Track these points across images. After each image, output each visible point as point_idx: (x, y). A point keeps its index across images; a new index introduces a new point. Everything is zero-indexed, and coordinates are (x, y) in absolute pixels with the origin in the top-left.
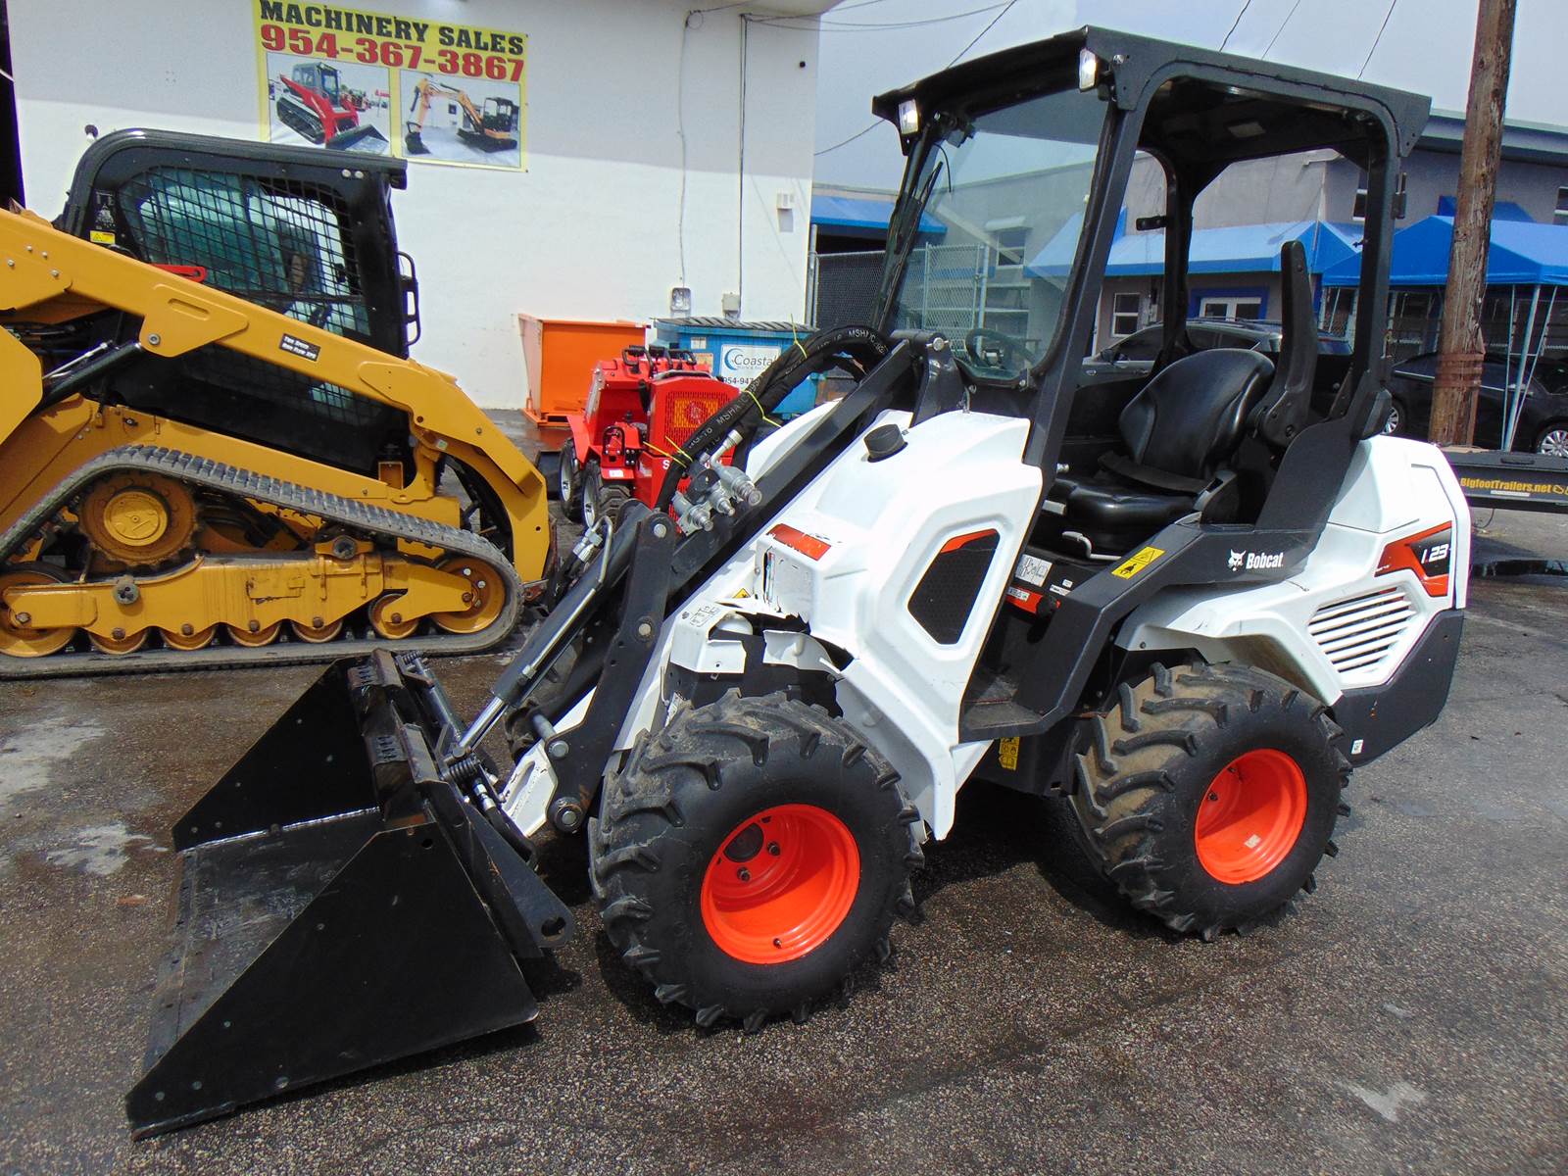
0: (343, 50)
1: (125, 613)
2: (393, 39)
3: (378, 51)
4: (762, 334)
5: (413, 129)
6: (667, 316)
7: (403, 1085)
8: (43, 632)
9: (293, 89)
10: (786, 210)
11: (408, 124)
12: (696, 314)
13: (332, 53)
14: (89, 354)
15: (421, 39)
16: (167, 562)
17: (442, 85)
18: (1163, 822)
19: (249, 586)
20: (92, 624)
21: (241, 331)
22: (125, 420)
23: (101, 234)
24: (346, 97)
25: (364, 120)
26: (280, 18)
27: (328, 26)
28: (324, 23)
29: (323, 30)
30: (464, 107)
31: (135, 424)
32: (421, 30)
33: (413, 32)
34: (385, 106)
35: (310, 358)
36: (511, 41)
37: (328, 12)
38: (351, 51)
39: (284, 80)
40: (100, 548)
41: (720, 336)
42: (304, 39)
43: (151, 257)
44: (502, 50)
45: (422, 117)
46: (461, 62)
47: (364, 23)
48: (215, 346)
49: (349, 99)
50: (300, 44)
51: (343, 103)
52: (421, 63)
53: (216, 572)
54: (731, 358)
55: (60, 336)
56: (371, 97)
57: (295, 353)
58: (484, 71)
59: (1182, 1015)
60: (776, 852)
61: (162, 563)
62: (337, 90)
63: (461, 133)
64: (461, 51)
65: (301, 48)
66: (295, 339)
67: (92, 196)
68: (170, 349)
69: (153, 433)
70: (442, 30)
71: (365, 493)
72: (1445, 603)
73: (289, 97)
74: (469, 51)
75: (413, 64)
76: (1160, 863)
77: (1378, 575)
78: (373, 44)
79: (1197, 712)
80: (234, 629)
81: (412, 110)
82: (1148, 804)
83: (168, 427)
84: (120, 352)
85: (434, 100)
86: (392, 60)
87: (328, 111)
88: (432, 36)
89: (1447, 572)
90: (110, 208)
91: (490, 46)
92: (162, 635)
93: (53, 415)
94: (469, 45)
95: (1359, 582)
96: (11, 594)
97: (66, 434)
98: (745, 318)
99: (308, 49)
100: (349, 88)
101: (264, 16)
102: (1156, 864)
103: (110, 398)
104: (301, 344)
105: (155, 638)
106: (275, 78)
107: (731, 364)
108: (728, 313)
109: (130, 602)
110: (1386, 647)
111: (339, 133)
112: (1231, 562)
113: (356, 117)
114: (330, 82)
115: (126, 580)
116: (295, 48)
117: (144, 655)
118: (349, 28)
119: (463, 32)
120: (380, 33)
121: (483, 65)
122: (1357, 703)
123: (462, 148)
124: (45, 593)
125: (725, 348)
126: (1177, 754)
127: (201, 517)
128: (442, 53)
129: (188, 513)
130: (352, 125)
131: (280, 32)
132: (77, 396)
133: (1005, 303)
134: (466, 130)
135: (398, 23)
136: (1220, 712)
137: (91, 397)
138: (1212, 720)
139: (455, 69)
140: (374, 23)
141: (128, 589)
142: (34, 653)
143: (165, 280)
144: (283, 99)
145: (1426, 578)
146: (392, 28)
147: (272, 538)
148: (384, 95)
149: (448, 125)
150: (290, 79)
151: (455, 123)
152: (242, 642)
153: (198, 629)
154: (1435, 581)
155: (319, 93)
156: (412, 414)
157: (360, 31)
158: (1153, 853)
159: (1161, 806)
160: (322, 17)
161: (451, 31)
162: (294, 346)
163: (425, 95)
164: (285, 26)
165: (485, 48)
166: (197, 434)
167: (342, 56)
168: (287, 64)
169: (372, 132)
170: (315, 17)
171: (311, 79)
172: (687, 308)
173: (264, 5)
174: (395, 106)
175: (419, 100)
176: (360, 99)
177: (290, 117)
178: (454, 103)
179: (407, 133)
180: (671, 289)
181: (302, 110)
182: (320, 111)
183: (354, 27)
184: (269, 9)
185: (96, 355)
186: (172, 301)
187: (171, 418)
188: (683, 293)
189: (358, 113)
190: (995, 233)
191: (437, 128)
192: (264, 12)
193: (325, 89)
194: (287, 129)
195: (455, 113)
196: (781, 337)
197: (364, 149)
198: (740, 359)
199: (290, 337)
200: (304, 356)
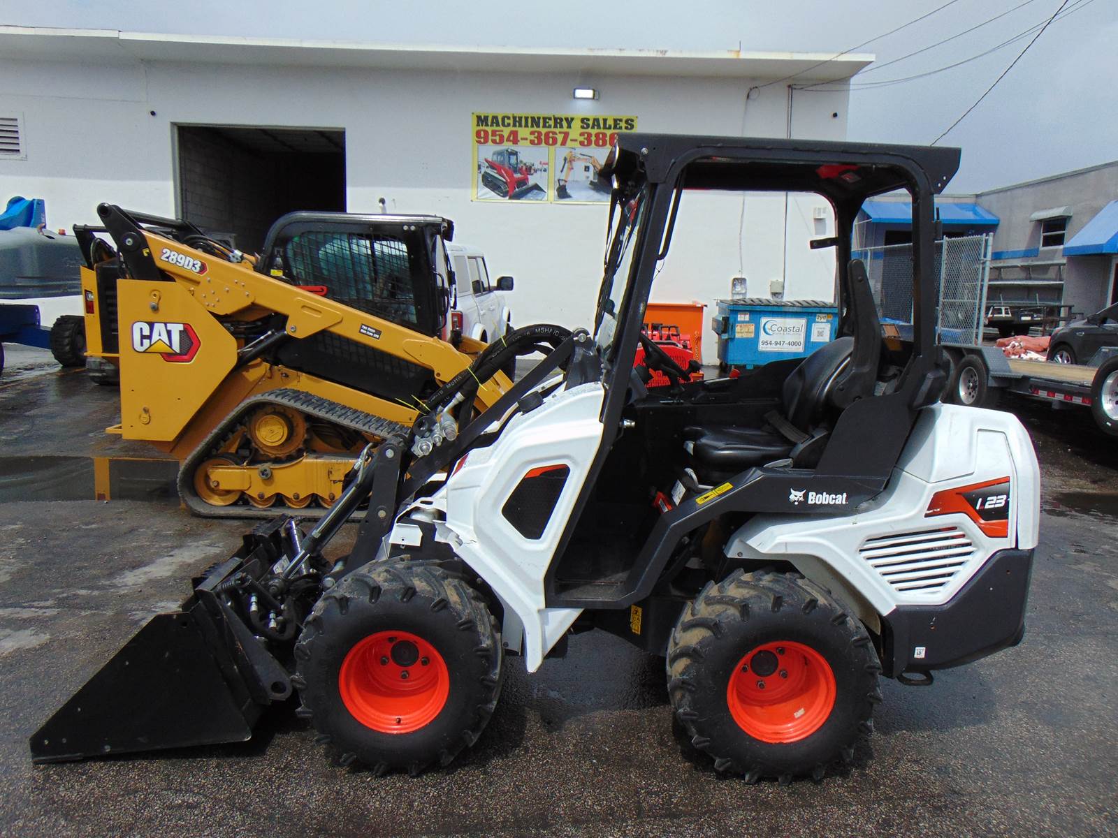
0: (522, 139)
1: (265, 484)
2: (552, 129)
3: (543, 137)
4: (791, 310)
5: (562, 183)
6: (729, 297)
8: (228, 492)
9: (492, 165)
10: (820, 219)
11: (559, 180)
12: (749, 296)
13: (515, 141)
14: (262, 338)
15: (569, 127)
17: (581, 154)
18: (695, 684)
19: (330, 473)
20: (248, 490)
21: (339, 323)
22: (282, 374)
23: (276, 271)
24: (522, 167)
25: (532, 180)
26: (487, 125)
27: (514, 125)
28: (512, 124)
29: (511, 128)
30: (594, 166)
31: (287, 376)
32: (569, 121)
33: (565, 123)
34: (545, 170)
35: (376, 338)
36: (627, 122)
37: (514, 118)
38: (526, 139)
39: (486, 161)
40: (257, 447)
41: (760, 312)
42: (499, 135)
43: (300, 282)
44: (621, 128)
45: (567, 175)
46: (593, 138)
47: (535, 121)
48: (325, 331)
50: (497, 138)
51: (520, 171)
52: (569, 142)
53: (312, 463)
54: (768, 327)
55: (254, 327)
56: (537, 166)
58: (608, 142)
60: (425, 663)
61: (288, 456)
62: (517, 164)
63: (592, 183)
64: (594, 131)
65: (498, 141)
66: (368, 327)
68: (301, 334)
70: (582, 120)
72: (1007, 543)
73: (490, 171)
74: (599, 131)
75: (564, 143)
76: (695, 715)
77: (927, 516)
78: (540, 133)
80: (321, 498)
81: (562, 171)
83: (304, 376)
84: (278, 335)
85: (575, 164)
86: (551, 142)
87: (511, 177)
88: (576, 125)
89: (1007, 517)
90: (281, 256)
91: (613, 126)
92: (284, 498)
93: (247, 371)
94: (599, 127)
95: (906, 520)
96: (211, 470)
97: (254, 381)
98: (788, 298)
99: (501, 141)
100: (524, 161)
101: (478, 125)
102: (691, 715)
103: (275, 362)
105: (279, 500)
106: (482, 160)
107: (767, 330)
108: (774, 294)
109: (268, 478)
110: (947, 575)
111: (517, 189)
112: (792, 497)
113: (527, 179)
114: (513, 159)
115: (266, 466)
116: (494, 142)
117: (273, 509)
118: (526, 126)
119: (596, 120)
120: (544, 126)
121: (608, 139)
122: (913, 617)
123: (592, 193)
124: (226, 470)
125: (764, 320)
126: (708, 635)
127: (308, 431)
128: (582, 134)
129: (302, 428)
130: (525, 184)
131: (486, 132)
132: (259, 360)
133: (1046, 276)
134: (595, 181)
135: (556, 119)
136: (744, 608)
137: (267, 361)
138: (737, 614)
139: (589, 143)
140: (541, 121)
141: (265, 470)
142: (222, 504)
143: (303, 296)
144: (485, 172)
145: (982, 521)
146: (552, 123)
148: (544, 164)
149: (584, 179)
150: (490, 160)
151: (588, 177)
152: (326, 506)
153: (302, 497)
154: (989, 524)
155: (507, 166)
156: (433, 371)
157: (532, 126)
158: (690, 707)
159: (693, 672)
160: (511, 121)
161: (588, 120)
163: (570, 161)
164: (489, 129)
165: (610, 128)
166: (319, 382)
167: (521, 143)
168: (489, 151)
169: (536, 187)
170: (507, 121)
171: (502, 158)
172: (743, 292)
173: (479, 118)
174: (551, 170)
175: (566, 165)
176: (531, 167)
177: (489, 182)
178: (588, 164)
179: (558, 186)
180: (732, 278)
181: (495, 177)
182: (507, 177)
183: (530, 125)
184: (481, 120)
185: (266, 338)
186: (303, 307)
187: (306, 373)
188: (742, 281)
189: (529, 176)
190: (1040, 221)
191: (577, 181)
192: (478, 122)
193: (510, 164)
194: (487, 190)
195: (588, 171)
196: (808, 311)
197: (532, 198)
198: (775, 328)
199: (365, 326)
200: (372, 336)
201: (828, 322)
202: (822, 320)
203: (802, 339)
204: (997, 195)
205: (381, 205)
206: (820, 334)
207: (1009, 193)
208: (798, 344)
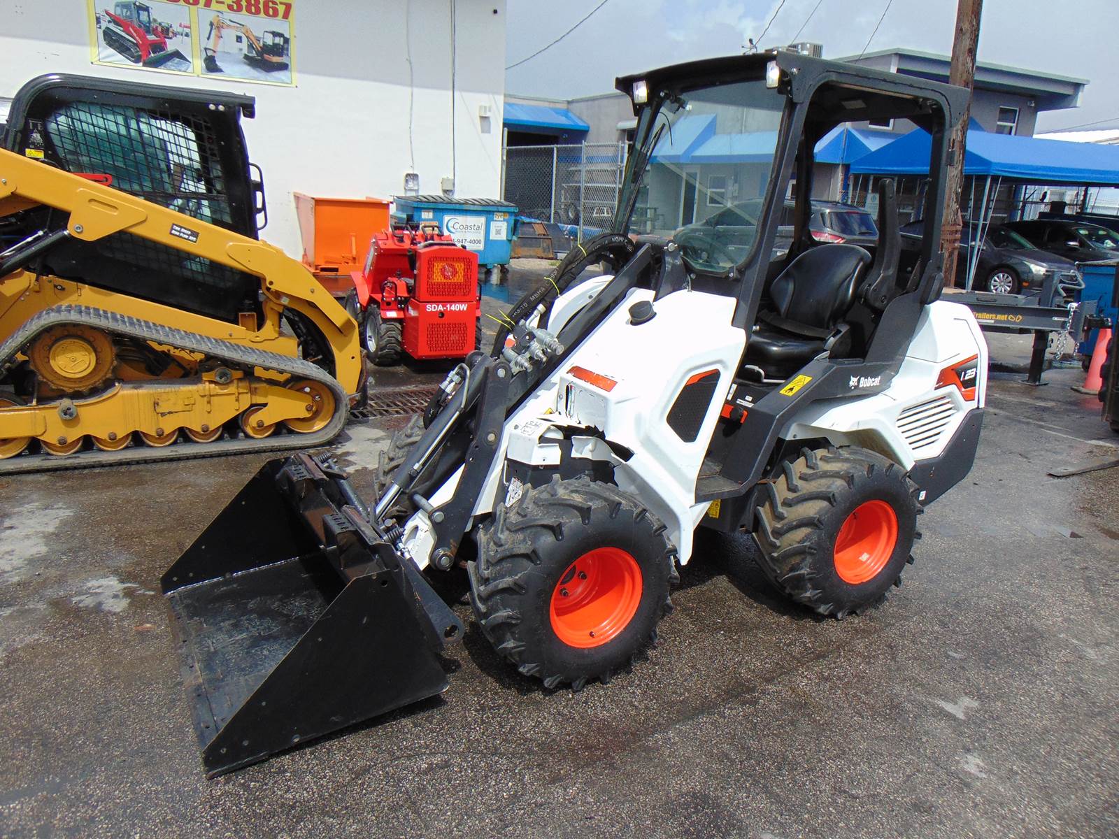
1: (67, 426)
4: (472, 208)
5: (210, 53)
6: (402, 194)
7: (367, 735)
8: (5, 441)
9: (115, 20)
10: (486, 117)
11: (206, 49)
12: (421, 193)
14: (30, 239)
16: (95, 389)
17: (230, 21)
18: (816, 548)
19: (156, 404)
20: (42, 434)
21: (142, 222)
22: (56, 286)
23: (33, 150)
24: (157, 28)
25: (171, 46)
30: (247, 37)
31: (63, 289)
34: (187, 35)
35: (192, 241)
39: (108, 13)
40: (45, 380)
41: (443, 209)
43: (71, 168)
45: (216, 45)
48: (122, 233)
49: (159, 29)
51: (155, 32)
52: (214, 3)
53: (132, 395)
54: (450, 225)
56: (176, 28)
57: (181, 237)
58: (262, 10)
59: (833, 665)
60: (584, 577)
62: (149, 22)
63: (246, 57)
66: (181, 227)
67: (26, 124)
68: (90, 235)
69: (76, 295)
71: (231, 335)
72: (973, 405)
73: (112, 26)
75: (208, 4)
76: (814, 573)
77: (936, 389)
79: (835, 479)
80: (146, 435)
81: (208, 39)
82: (807, 537)
83: (87, 290)
84: (53, 238)
85: (224, 32)
87: (144, 38)
89: (975, 385)
90: (39, 132)
92: (94, 440)
95: (926, 393)
97: (14, 295)
98: (458, 196)
100: (159, 21)
102: (812, 574)
103: (44, 270)
104: (185, 231)
105: (88, 443)
106: (101, 13)
107: (451, 229)
108: (445, 191)
110: (938, 434)
111: (152, 55)
112: (851, 383)
113: (165, 43)
114: (144, 16)
115: (66, 402)
117: (82, 456)
121: (261, 6)
122: (923, 468)
123: (247, 68)
124: (8, 414)
125: (447, 218)
127: (118, 356)
129: (109, 352)
130: (163, 49)
132: (20, 268)
134: (250, 55)
136: (850, 479)
137: (29, 269)
138: (845, 484)
141: (69, 409)
142: (2, 456)
143: (81, 185)
144: (107, 28)
145: (963, 390)
147: (166, 369)
148: (187, 27)
149: (235, 51)
150: (112, 12)
151: (241, 50)
152: (152, 444)
153: (119, 437)
154: (966, 391)
155: (136, 23)
156: (265, 280)
158: (809, 567)
159: (815, 538)
162: (180, 232)
163: (218, 27)
169: (177, 54)
171: (128, 13)
172: (416, 188)
174: (194, 33)
175: (213, 32)
176: (167, 30)
177: (112, 41)
178: (240, 34)
179: (204, 56)
180: (405, 175)
181: (122, 36)
182: (137, 38)
185: (35, 240)
186: (91, 200)
187: (90, 284)
188: (414, 177)
189: (167, 40)
190: (624, 131)
191: (228, 53)
193: (140, 21)
194: (111, 51)
195: (241, 42)
196: (486, 209)
197: (173, 68)
198: (457, 226)
199: (177, 226)
200: (188, 239)
201: (504, 220)
202: (500, 219)
203: (481, 237)
204: (586, 103)
206: (498, 232)
207: (596, 102)
208: (479, 242)
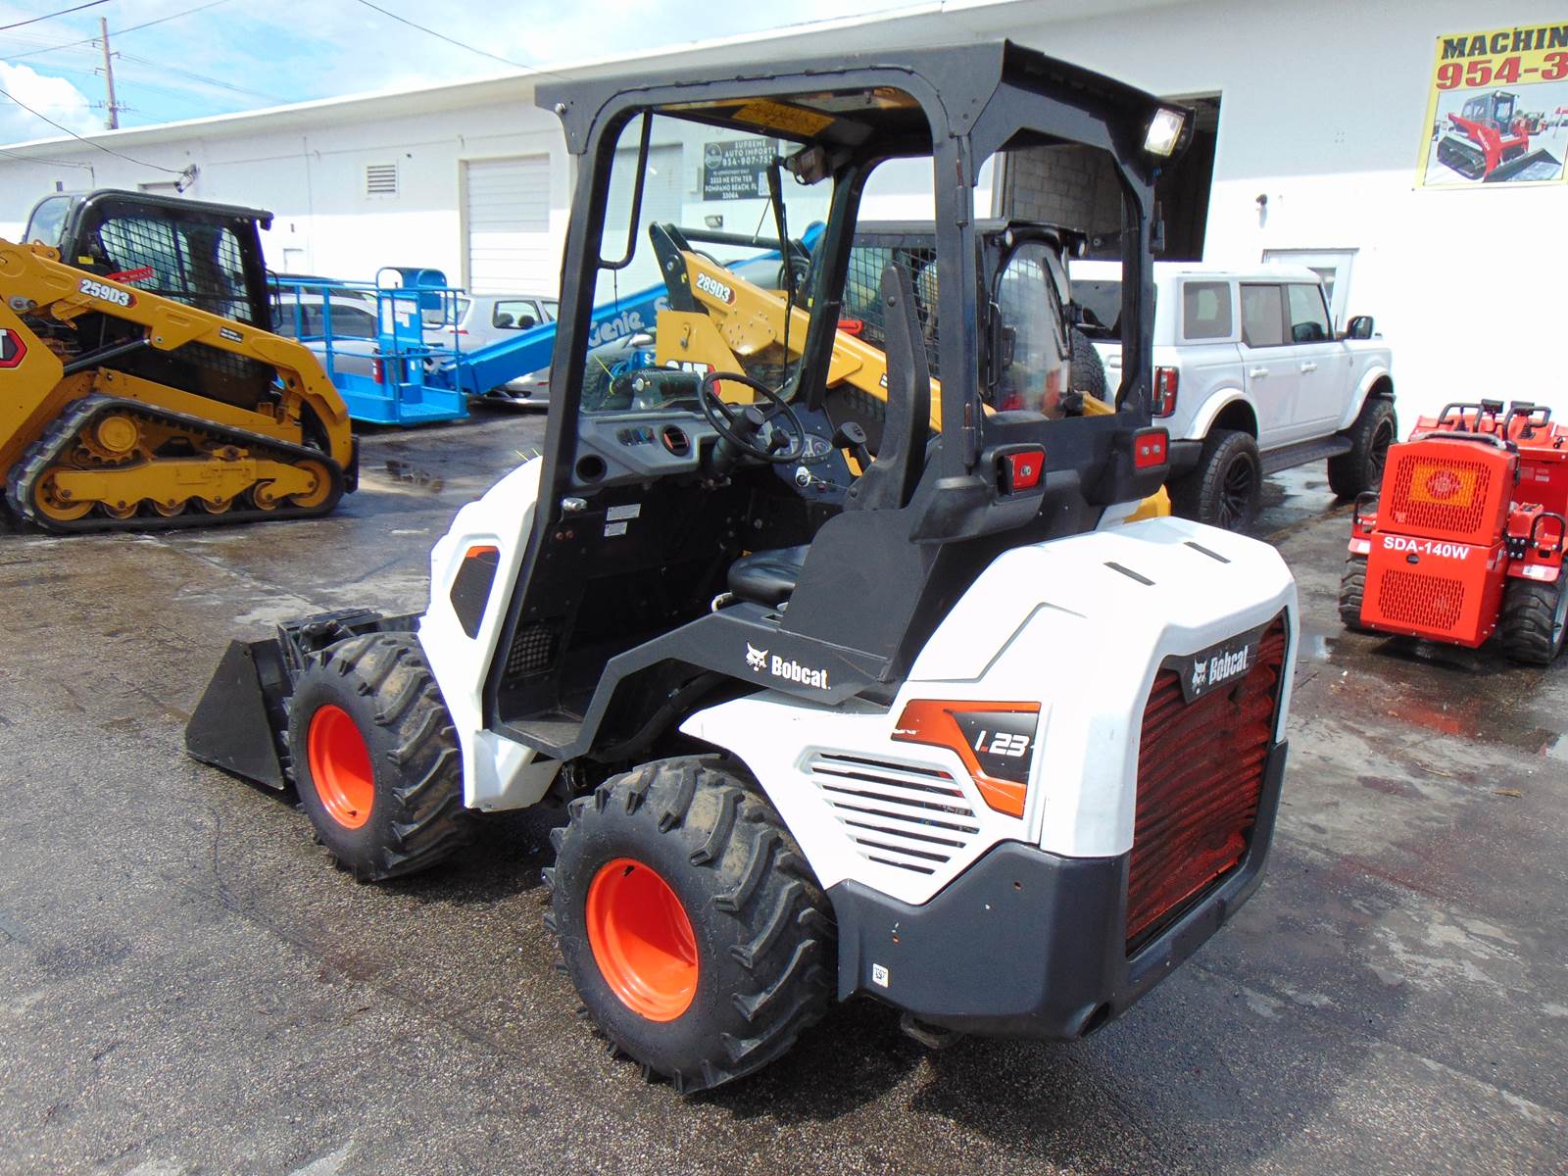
0: (1527, 71)
9: (1460, 125)
24: (1519, 123)
25: (1534, 145)
26: (1462, 54)
27: (1515, 48)
28: (1510, 47)
29: (1509, 54)
37: (1517, 34)
38: (1535, 70)
39: (1451, 117)
42: (1483, 69)
47: (1559, 35)
48: (843, 381)
50: (1478, 76)
51: (1515, 129)
56: (1550, 117)
62: (1510, 117)
65: (1478, 80)
73: (1454, 135)
77: (895, 737)
87: (1494, 141)
99: (1485, 79)
100: (1525, 112)
101: (1445, 56)
106: (1442, 118)
111: (1503, 164)
112: (749, 658)
113: (1527, 143)
114: (1503, 110)
116: (1471, 82)
118: (1540, 46)
130: (1521, 152)
131: (1458, 68)
144: (1446, 138)
145: (982, 775)
150: (1458, 115)
155: (1488, 126)
157: (1552, 45)
160: (1510, 42)
164: (1465, 62)
167: (1524, 78)
168: (1458, 100)
169: (1544, 156)
170: (1501, 42)
171: (1482, 111)
173: (1448, 43)
176: (1536, 121)
177: (1452, 156)
181: (1466, 146)
182: (1485, 144)
183: (1546, 42)
184: (1452, 47)
189: (1530, 138)
192: (1446, 51)
193: (1495, 118)
194: (1444, 168)
197: (1530, 177)
205: (1259, 205)
